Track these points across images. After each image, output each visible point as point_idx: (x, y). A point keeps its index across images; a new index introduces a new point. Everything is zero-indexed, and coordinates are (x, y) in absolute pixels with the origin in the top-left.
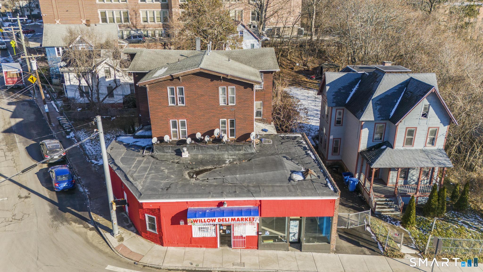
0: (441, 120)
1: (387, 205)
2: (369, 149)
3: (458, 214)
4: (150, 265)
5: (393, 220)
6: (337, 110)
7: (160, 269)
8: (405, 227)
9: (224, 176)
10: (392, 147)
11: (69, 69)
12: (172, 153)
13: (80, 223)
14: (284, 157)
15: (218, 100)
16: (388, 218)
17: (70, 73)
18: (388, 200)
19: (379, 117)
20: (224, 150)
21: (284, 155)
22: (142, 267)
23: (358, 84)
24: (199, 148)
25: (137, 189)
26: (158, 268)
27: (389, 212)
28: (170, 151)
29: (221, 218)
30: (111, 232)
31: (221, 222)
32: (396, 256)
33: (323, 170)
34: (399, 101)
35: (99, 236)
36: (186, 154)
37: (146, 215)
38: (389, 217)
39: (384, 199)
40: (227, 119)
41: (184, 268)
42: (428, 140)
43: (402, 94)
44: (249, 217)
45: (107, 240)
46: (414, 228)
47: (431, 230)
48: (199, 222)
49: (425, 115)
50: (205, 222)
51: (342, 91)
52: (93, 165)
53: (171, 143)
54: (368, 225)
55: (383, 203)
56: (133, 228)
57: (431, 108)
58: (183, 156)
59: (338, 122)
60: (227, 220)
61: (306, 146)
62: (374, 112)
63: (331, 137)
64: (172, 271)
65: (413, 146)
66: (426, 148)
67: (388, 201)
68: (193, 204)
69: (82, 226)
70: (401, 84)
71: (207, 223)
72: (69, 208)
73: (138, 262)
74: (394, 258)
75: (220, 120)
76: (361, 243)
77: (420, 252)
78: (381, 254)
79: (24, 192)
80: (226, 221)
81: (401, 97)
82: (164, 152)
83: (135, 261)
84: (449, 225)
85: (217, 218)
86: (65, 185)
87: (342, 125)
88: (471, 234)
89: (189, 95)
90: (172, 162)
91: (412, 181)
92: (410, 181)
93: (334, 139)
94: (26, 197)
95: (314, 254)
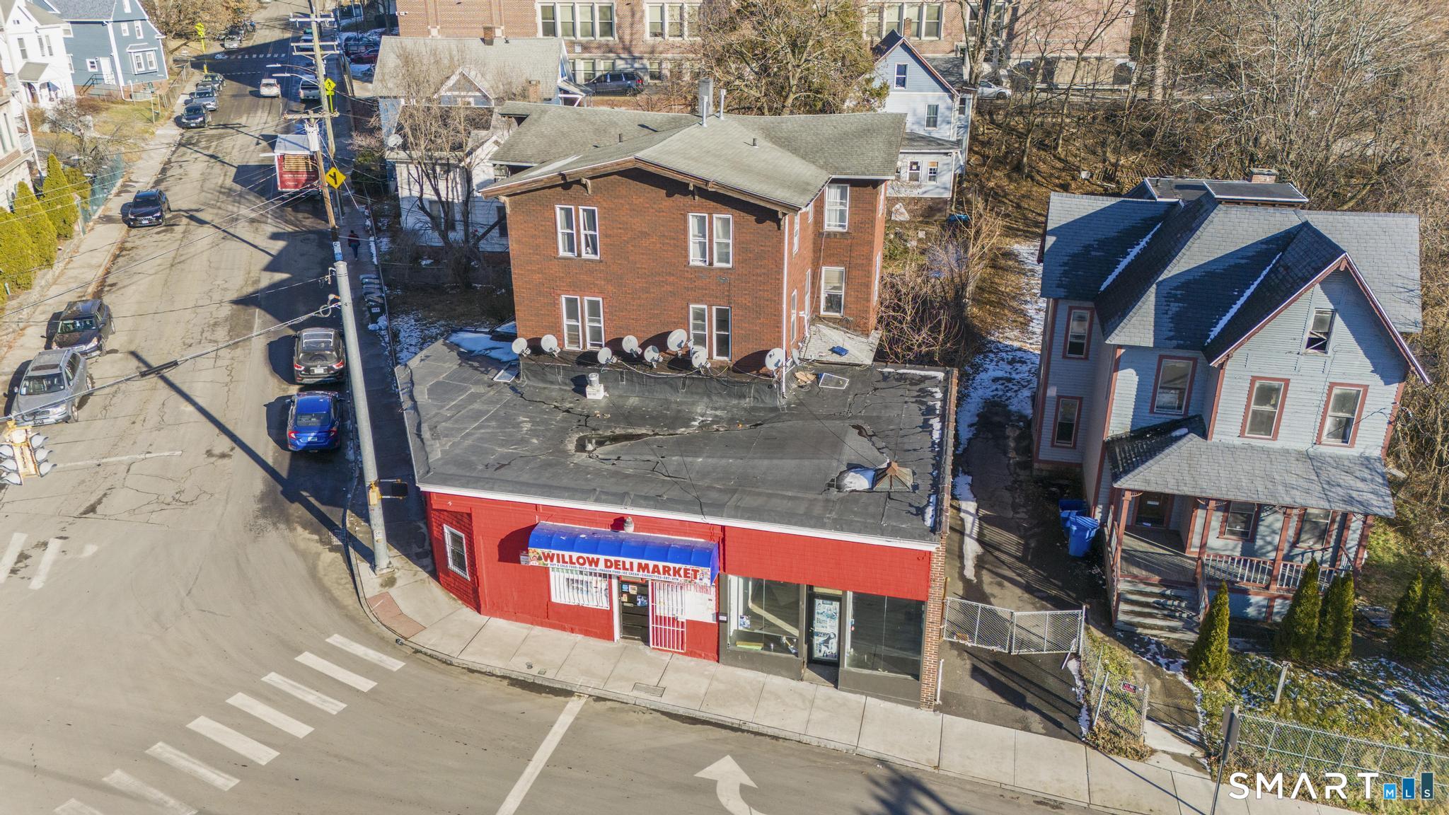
0: (1374, 364)
1: (1163, 607)
2: (1138, 434)
3: (1396, 668)
4: (429, 652)
5: (1164, 654)
6: (1071, 308)
7: (451, 664)
8: (1192, 678)
10: (1204, 434)
11: (409, 155)
12: (566, 384)
13: (315, 531)
15: (686, 249)
16: (1153, 647)
18: (1168, 592)
19: (1170, 339)
20: (700, 391)
21: (860, 422)
22: (409, 652)
23: (1150, 236)
24: (635, 379)
25: (427, 459)
26: (445, 662)
27: (1161, 628)
28: (560, 378)
29: (613, 559)
30: (373, 560)
31: (613, 569)
32: (1121, 751)
34: (1248, 293)
35: (344, 566)
36: (597, 392)
37: (447, 529)
38: (1158, 644)
39: (1156, 590)
40: (710, 306)
41: (508, 673)
42: (1329, 424)
43: (1265, 273)
44: (683, 566)
45: (357, 579)
46: (1223, 687)
47: (1272, 701)
48: (558, 561)
49: (1318, 344)
50: (572, 563)
51: (1093, 253)
53: (564, 356)
54: (1076, 656)
55: (1151, 600)
56: (427, 561)
57: (1339, 322)
58: (588, 397)
59: (1075, 349)
60: (628, 566)
62: (1156, 322)
63: (1052, 392)
64: (476, 674)
65: (1275, 438)
66: (1321, 449)
67: (1169, 598)
68: (550, 512)
69: (316, 537)
70: (1268, 241)
71: (577, 565)
72: (305, 494)
73: (406, 639)
74: (1115, 757)
75: (692, 306)
76: (1030, 699)
77: (1208, 755)
78: (1077, 737)
80: (624, 568)
81: (1256, 283)
82: (545, 381)
83: (400, 635)
84: (1346, 697)
85: (602, 558)
86: (310, 437)
87: (1086, 358)
88: (1407, 734)
89: (609, 232)
90: (556, 407)
91: (1270, 548)
92: (1261, 547)
93: (1059, 397)
94: (223, 456)
95: (872, 701)
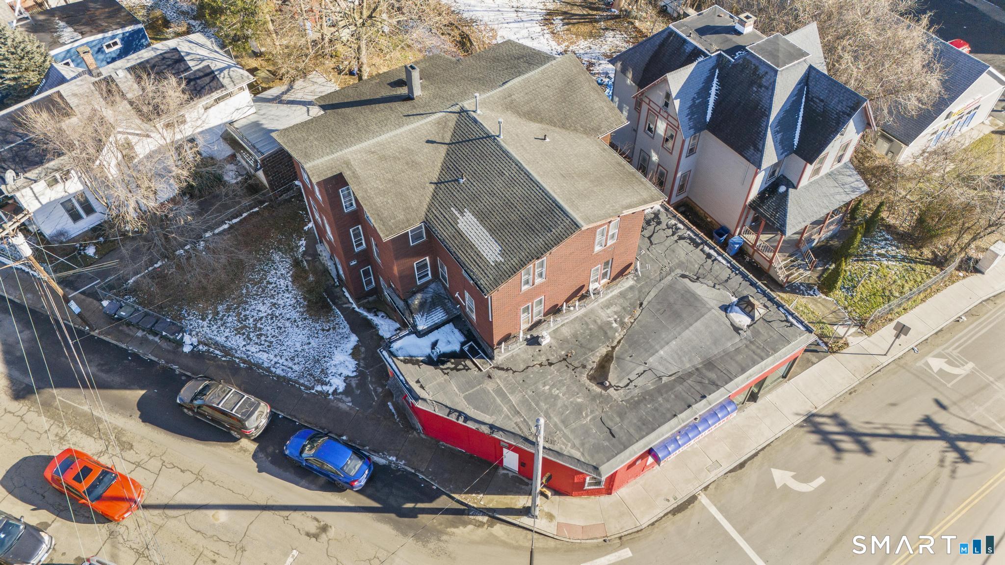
0: (857, 130)
1: (794, 267)
2: (761, 196)
4: (626, 533)
5: (808, 288)
7: (642, 530)
8: (827, 294)
9: (646, 364)
10: (795, 187)
11: (26, 178)
12: (522, 346)
14: (683, 276)
15: (593, 247)
16: (802, 288)
18: (793, 258)
19: (782, 154)
21: (680, 271)
22: (618, 541)
23: (716, 80)
25: (578, 460)
27: (798, 276)
28: (518, 345)
30: (527, 512)
32: (841, 348)
34: (801, 114)
35: (513, 528)
38: (801, 284)
39: (789, 260)
40: (602, 264)
41: (665, 511)
43: (803, 100)
45: (534, 529)
46: (837, 292)
51: (697, 101)
52: (331, 397)
58: (542, 344)
59: (691, 151)
61: (691, 235)
62: (775, 148)
63: (679, 174)
65: (819, 174)
66: (831, 169)
67: (793, 261)
70: (799, 83)
72: (409, 506)
73: (607, 537)
74: (842, 352)
75: (592, 269)
77: (860, 327)
78: (826, 353)
79: (306, 522)
81: (802, 107)
82: (509, 351)
88: (893, 272)
89: (552, 264)
90: (541, 365)
93: (682, 175)
94: (323, 529)
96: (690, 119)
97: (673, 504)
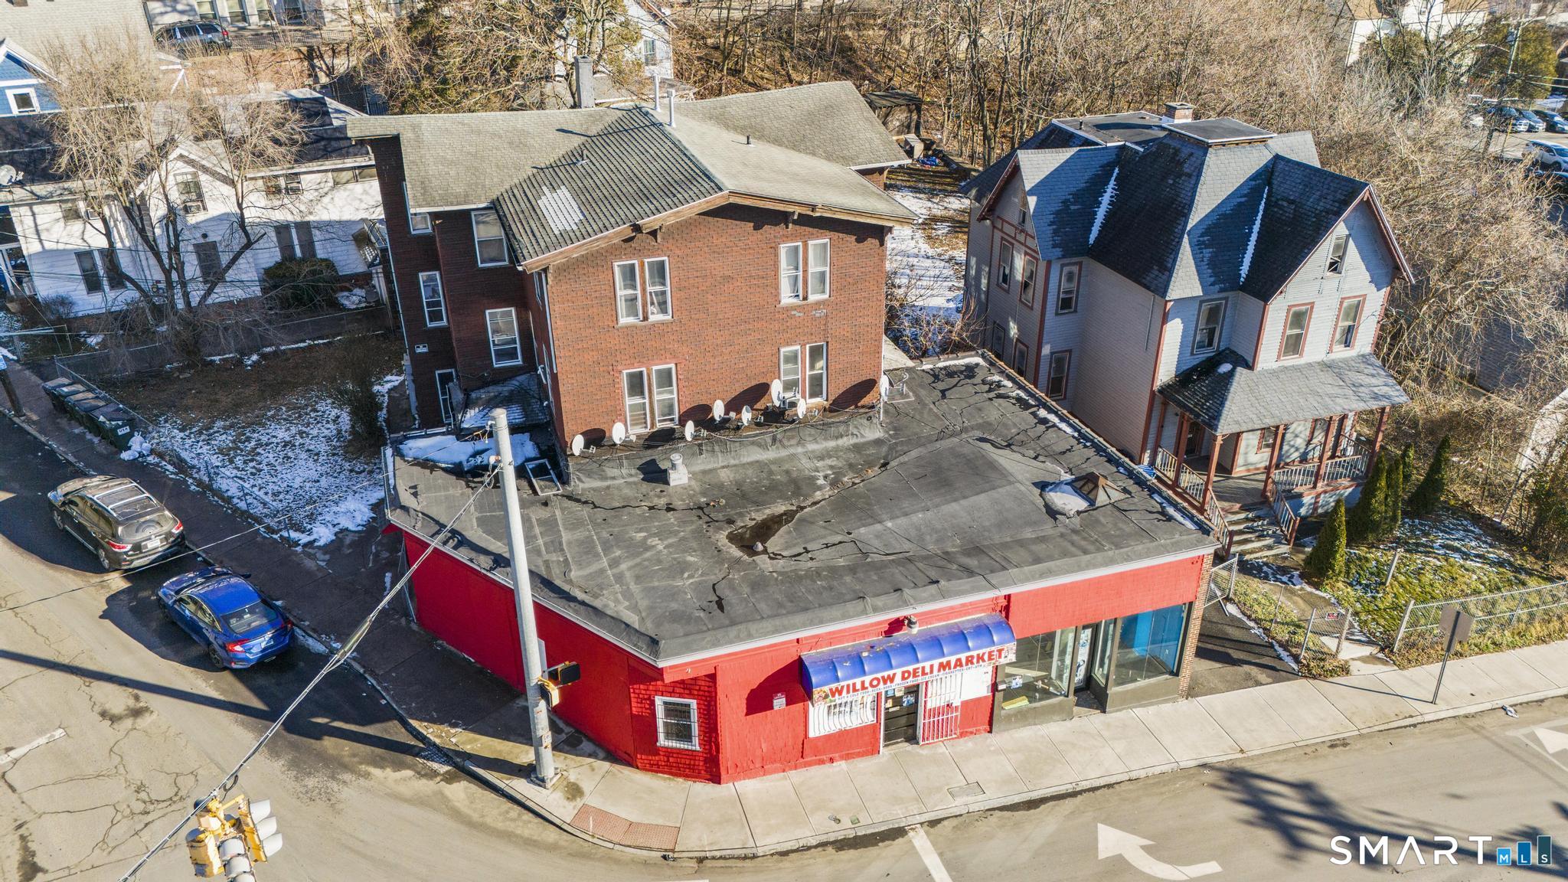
0: (1372, 277)
1: (1252, 530)
2: (1184, 379)
3: (1421, 524)
4: (718, 854)
5: (1278, 572)
7: (754, 857)
8: (1317, 586)
9: (849, 533)
10: (1250, 367)
11: (32, 192)
12: (631, 475)
13: (399, 766)
14: (982, 440)
15: (777, 287)
16: (1265, 568)
17: (36, 208)
18: (1250, 516)
19: (1213, 284)
20: (793, 442)
21: (978, 434)
22: (694, 864)
23: (1112, 183)
24: (717, 448)
25: (627, 625)
26: (745, 858)
27: (1261, 549)
28: (624, 471)
29: (911, 668)
30: (529, 772)
31: (911, 679)
32: (1333, 672)
33: (1126, 469)
34: (1256, 228)
35: (492, 794)
36: (679, 477)
37: (659, 701)
38: (1266, 564)
39: (1242, 516)
40: (803, 346)
42: (1338, 336)
43: (1262, 207)
44: (987, 650)
45: (529, 803)
46: (1340, 585)
47: (1384, 584)
49: (1334, 267)
50: (864, 688)
52: (299, 549)
53: (627, 445)
54: (1228, 599)
55: (1241, 527)
56: (586, 745)
57: (1351, 243)
58: (672, 483)
59: (1066, 304)
61: (1022, 394)
62: (1198, 271)
63: (1046, 350)
65: (1301, 355)
66: (1332, 356)
67: (1253, 520)
68: (817, 641)
69: (409, 773)
70: (1253, 178)
73: (673, 851)
74: (1330, 679)
75: (783, 350)
76: (1236, 654)
77: (1382, 650)
78: (1294, 675)
79: (118, 699)
80: (924, 673)
81: (1259, 218)
82: (604, 478)
83: (659, 850)
84: (1418, 561)
85: (899, 672)
86: (261, 643)
87: (1075, 311)
88: (1475, 577)
89: (684, 284)
90: (651, 508)
91: (1293, 450)
92: (1287, 452)
95: (1139, 711)
96: (1056, 232)
97: (845, 830)
